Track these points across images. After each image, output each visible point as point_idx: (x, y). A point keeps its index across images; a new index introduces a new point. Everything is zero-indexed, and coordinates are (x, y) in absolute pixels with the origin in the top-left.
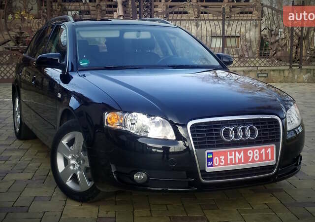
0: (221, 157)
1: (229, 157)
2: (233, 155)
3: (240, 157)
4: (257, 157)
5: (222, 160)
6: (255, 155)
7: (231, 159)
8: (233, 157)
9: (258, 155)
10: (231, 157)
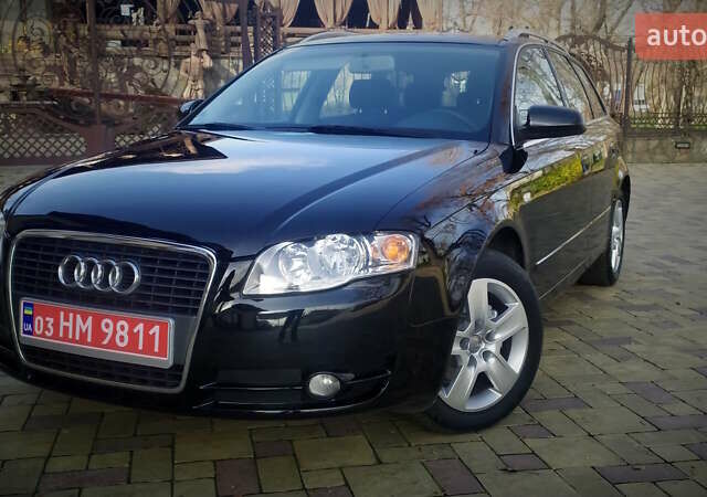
0: (48, 319)
1: (63, 323)
2: (71, 320)
3: (84, 330)
4: (122, 338)
5: (50, 326)
6: (120, 333)
7: (66, 329)
8: (70, 325)
9: (125, 334)
10: (66, 324)
